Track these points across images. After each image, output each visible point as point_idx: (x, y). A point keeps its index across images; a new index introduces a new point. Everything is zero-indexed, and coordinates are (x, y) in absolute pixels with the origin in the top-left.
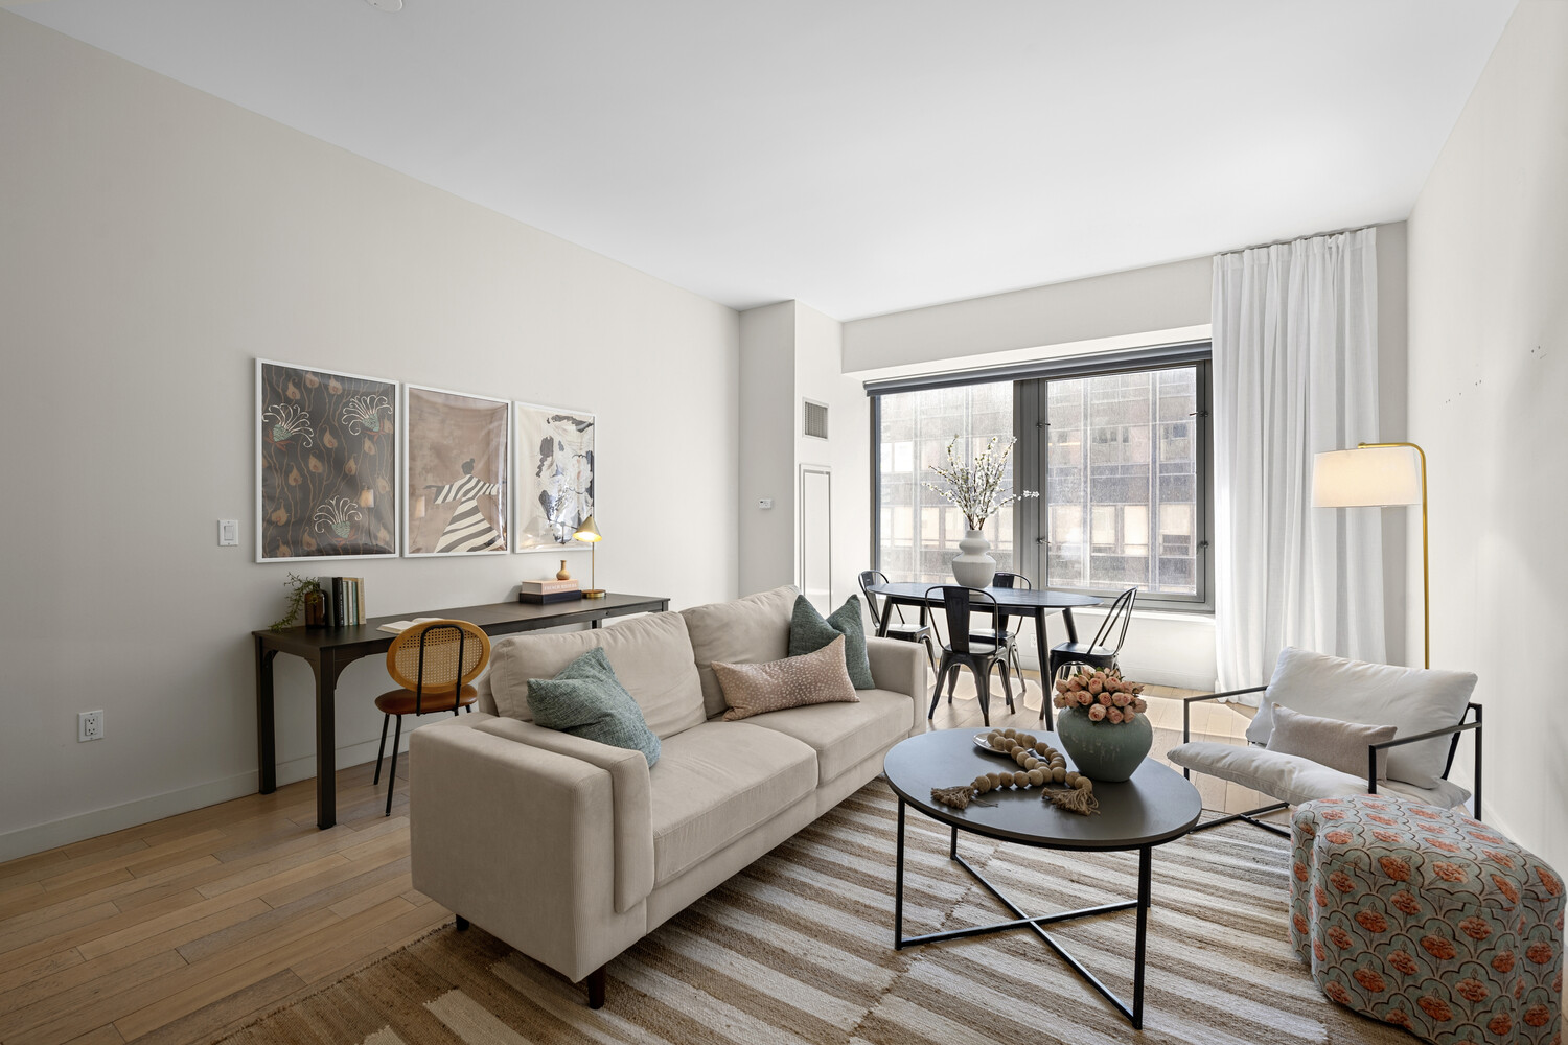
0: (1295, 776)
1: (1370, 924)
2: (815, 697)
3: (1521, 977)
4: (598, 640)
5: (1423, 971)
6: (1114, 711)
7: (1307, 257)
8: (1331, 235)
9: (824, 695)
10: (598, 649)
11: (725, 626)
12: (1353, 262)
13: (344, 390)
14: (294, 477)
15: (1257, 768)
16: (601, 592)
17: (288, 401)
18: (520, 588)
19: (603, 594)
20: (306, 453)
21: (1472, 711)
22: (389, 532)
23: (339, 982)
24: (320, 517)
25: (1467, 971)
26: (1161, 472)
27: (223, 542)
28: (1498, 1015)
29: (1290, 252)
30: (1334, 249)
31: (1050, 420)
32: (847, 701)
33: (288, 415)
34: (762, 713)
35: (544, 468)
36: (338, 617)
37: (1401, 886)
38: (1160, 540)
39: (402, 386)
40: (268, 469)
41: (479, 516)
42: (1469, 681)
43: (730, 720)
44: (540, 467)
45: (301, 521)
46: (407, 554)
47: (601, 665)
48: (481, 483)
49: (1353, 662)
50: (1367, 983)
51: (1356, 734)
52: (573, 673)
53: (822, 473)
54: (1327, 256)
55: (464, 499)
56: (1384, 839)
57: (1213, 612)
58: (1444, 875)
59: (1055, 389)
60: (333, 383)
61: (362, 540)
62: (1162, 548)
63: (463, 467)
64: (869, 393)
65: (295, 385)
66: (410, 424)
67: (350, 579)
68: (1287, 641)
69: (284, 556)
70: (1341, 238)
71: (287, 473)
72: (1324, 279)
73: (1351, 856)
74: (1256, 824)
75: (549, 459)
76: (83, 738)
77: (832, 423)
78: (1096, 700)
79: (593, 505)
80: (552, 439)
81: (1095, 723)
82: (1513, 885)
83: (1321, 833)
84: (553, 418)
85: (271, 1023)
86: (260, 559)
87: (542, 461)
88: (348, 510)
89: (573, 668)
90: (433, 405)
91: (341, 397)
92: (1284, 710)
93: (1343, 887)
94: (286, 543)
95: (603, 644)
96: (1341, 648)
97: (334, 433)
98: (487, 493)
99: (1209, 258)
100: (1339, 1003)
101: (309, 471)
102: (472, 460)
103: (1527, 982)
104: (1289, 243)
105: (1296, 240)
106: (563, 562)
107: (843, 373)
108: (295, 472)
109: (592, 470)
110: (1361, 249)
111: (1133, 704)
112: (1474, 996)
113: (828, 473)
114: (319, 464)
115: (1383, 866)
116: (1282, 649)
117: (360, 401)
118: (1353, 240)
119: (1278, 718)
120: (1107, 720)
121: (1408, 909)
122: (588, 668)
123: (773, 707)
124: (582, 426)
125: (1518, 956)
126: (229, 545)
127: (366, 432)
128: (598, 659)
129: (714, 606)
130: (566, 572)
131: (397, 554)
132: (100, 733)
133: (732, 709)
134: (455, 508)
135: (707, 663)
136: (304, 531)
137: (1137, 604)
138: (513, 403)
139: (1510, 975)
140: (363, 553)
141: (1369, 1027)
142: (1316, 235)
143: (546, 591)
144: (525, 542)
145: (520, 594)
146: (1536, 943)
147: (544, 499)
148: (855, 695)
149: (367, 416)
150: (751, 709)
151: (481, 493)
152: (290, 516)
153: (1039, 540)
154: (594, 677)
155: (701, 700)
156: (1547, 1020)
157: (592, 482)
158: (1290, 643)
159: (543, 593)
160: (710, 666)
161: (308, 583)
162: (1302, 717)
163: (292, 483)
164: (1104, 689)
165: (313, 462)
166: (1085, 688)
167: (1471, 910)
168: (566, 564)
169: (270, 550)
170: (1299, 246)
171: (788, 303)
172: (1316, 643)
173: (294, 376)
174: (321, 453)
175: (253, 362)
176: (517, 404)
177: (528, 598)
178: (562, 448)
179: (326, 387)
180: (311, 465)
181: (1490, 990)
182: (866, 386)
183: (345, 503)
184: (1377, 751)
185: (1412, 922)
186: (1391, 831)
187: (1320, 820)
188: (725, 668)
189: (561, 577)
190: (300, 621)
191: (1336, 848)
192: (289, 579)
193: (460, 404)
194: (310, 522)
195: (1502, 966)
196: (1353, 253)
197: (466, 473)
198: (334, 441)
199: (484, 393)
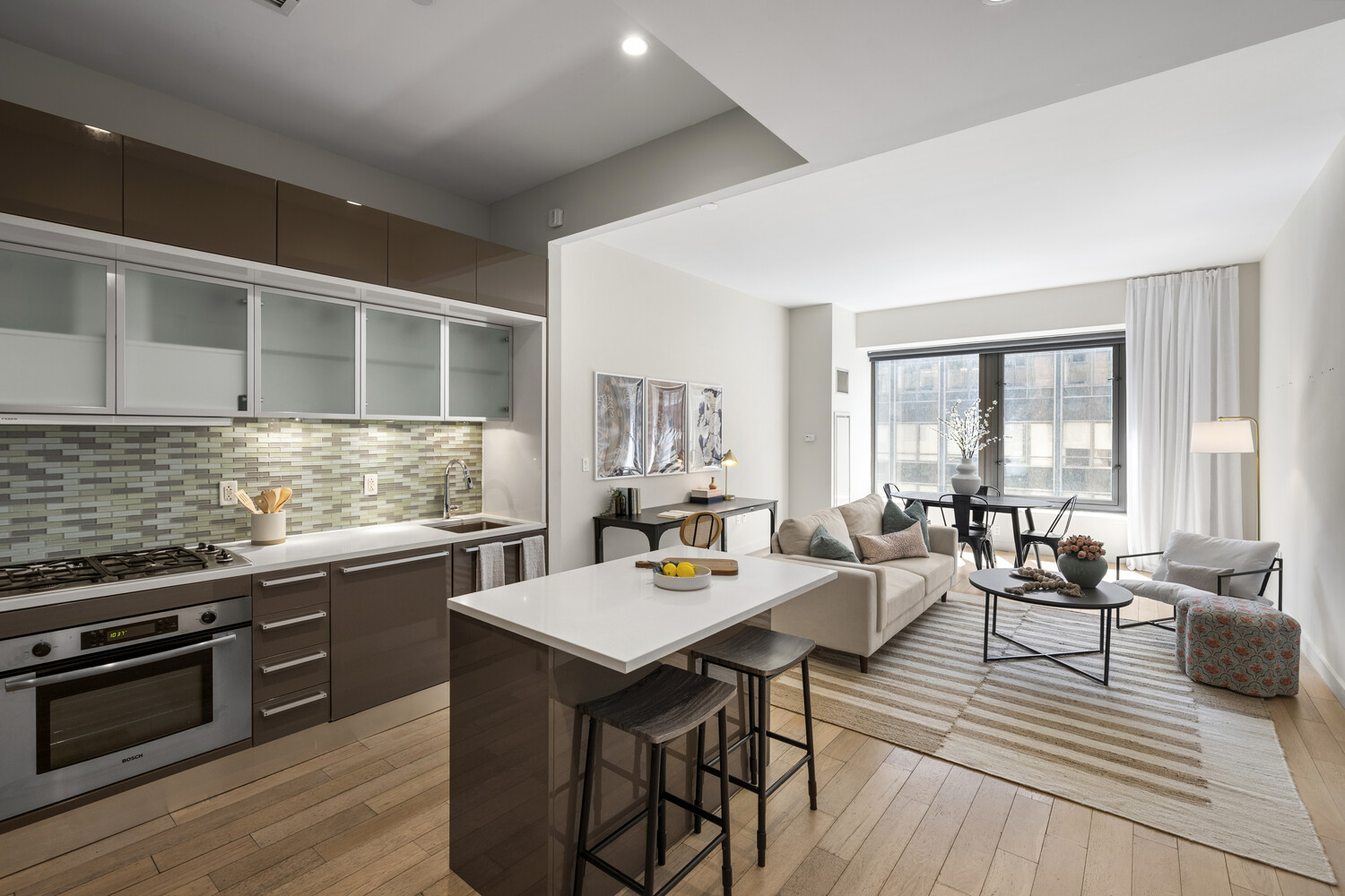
0: (1179, 592)
1: (1212, 644)
2: (910, 553)
3: (1278, 663)
5: (1235, 661)
6: (1090, 554)
7: (1192, 283)
8: (1208, 269)
9: (915, 552)
11: (859, 516)
12: (1223, 287)
15: (1158, 590)
17: (606, 393)
18: (690, 494)
19: (734, 497)
21: (1277, 562)
25: (1254, 660)
26: (1064, 395)
27: (584, 470)
28: (1267, 678)
29: (1180, 279)
30: (1210, 279)
31: (1006, 381)
32: (924, 557)
33: (607, 400)
34: (884, 561)
35: (700, 423)
36: (631, 509)
37: (1226, 627)
38: (1063, 453)
39: (645, 380)
41: (674, 452)
42: (1275, 547)
46: (647, 475)
48: (675, 432)
49: (1222, 537)
50: (1211, 670)
51: (1213, 573)
53: (844, 417)
54: (1206, 283)
55: (668, 442)
56: (1219, 609)
57: (1125, 512)
58: (1245, 621)
59: (1009, 359)
60: (620, 380)
62: (1064, 460)
64: (871, 359)
65: (608, 384)
67: (634, 488)
68: (1177, 526)
69: (604, 476)
70: (1215, 272)
72: (1203, 297)
73: (1204, 616)
74: (1157, 625)
75: (703, 417)
77: (852, 382)
78: (1081, 549)
79: (721, 442)
80: (704, 404)
81: (1081, 560)
82: (1275, 624)
83: (1190, 611)
84: (703, 392)
86: (597, 478)
87: (700, 417)
91: (624, 388)
92: (1174, 563)
93: (1200, 630)
94: (605, 470)
96: (1213, 532)
97: (621, 408)
98: (677, 438)
99: (1125, 280)
100: (1198, 681)
103: (1282, 666)
104: (1179, 273)
105: (1184, 272)
106: (712, 478)
107: (857, 347)
109: (721, 420)
110: (1229, 279)
111: (1099, 551)
112: (1257, 670)
113: (848, 417)
114: (616, 426)
115: (1218, 619)
116: (1173, 531)
117: (629, 389)
118: (1223, 273)
119: (1170, 567)
120: (1086, 559)
121: (1229, 637)
123: (890, 558)
124: (716, 394)
125: (1277, 654)
130: (715, 484)
131: (643, 475)
133: (869, 558)
134: (665, 448)
135: (853, 534)
137: (1077, 506)
138: (688, 384)
139: (1273, 661)
141: (1213, 689)
142: (1199, 270)
143: (705, 496)
144: (693, 465)
145: (692, 497)
146: (1286, 650)
147: (700, 440)
148: (928, 554)
149: (633, 398)
150: (880, 558)
151: (675, 438)
152: (606, 455)
153: (997, 462)
156: (1291, 683)
157: (721, 428)
158: (1178, 528)
159: (708, 497)
160: (855, 536)
161: (616, 491)
162: (1183, 566)
164: (1084, 544)
165: (613, 423)
166: (1075, 544)
167: (1256, 634)
168: (714, 480)
169: (600, 474)
170: (1186, 276)
171: (828, 305)
172: (1196, 528)
173: (607, 379)
174: (616, 420)
177: (696, 500)
178: (708, 409)
179: (618, 382)
181: (1264, 667)
182: (869, 355)
183: (625, 447)
184: (1222, 579)
185: (1231, 642)
186: (1223, 606)
187: (1191, 604)
188: (863, 537)
189: (712, 487)
190: (613, 511)
191: (1197, 613)
192: (609, 489)
193: (667, 387)
194: (613, 458)
195: (1269, 657)
196: (1223, 280)
197: (669, 428)
198: (621, 413)
199: (674, 379)
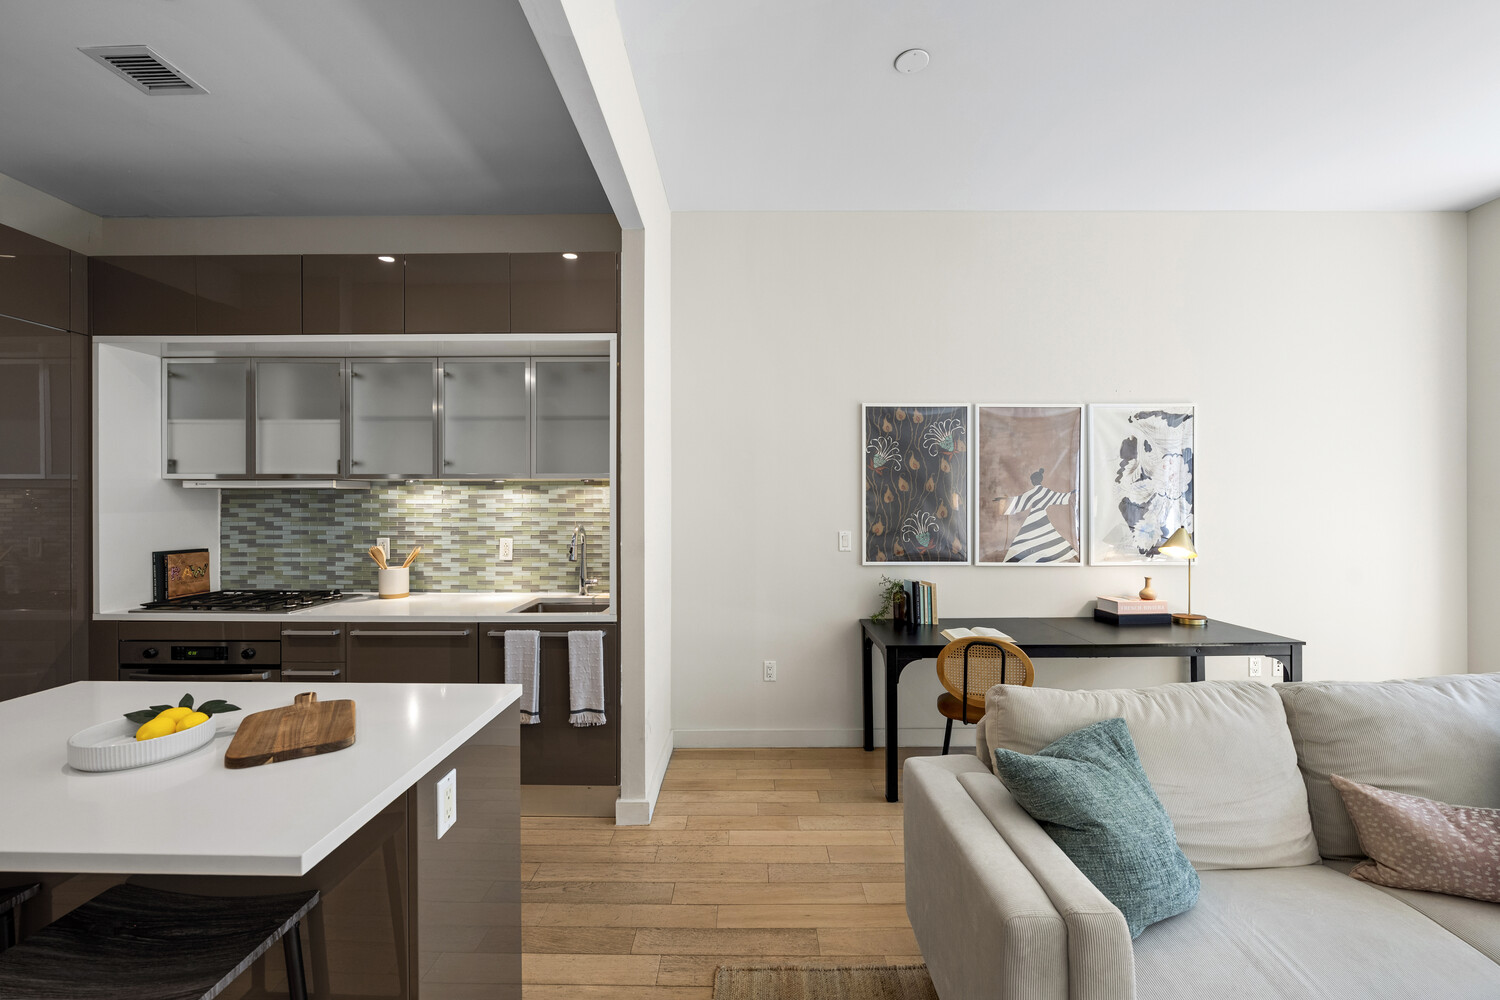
4: (1121, 709)
10: (1118, 722)
11: (1365, 723)
13: (924, 416)
14: (888, 496)
16: (1200, 618)
17: (884, 434)
18: (1096, 603)
19: (1203, 622)
20: (897, 475)
22: (961, 542)
23: (839, 970)
24: (906, 529)
27: (842, 549)
33: (884, 446)
34: (1443, 894)
35: (1125, 473)
36: (917, 617)
39: (974, 407)
40: (870, 491)
41: (1049, 527)
43: (1366, 880)
44: (1120, 473)
45: (893, 532)
46: (978, 563)
47: (1116, 744)
48: (1051, 493)
52: (1069, 748)
55: (1032, 510)
60: (916, 413)
61: (939, 549)
63: (1031, 478)
65: (890, 421)
66: (980, 442)
67: (926, 583)
69: (881, 560)
71: (884, 492)
75: (1132, 462)
76: (766, 679)
79: (1192, 512)
80: (1135, 439)
84: (1135, 417)
85: (784, 975)
86: (865, 563)
88: (928, 522)
89: (1071, 744)
90: (1001, 420)
91: (922, 424)
94: (882, 550)
95: (1127, 715)
97: (918, 458)
98: (1058, 503)
101: (899, 490)
102: (1042, 471)
106: (1147, 579)
108: (888, 491)
109: (1192, 471)
114: (906, 484)
117: (937, 426)
122: (1093, 746)
123: (1470, 892)
124: (1174, 419)
126: (845, 551)
127: (943, 453)
128: (1113, 737)
129: (1344, 685)
130: (1150, 591)
131: (969, 562)
132: (774, 678)
133: (1374, 863)
134: (1024, 519)
135: (1324, 772)
136: (895, 541)
138: (1087, 407)
140: (941, 561)
143: (1121, 611)
144: (1100, 552)
145: (1096, 610)
147: (1125, 505)
149: (944, 439)
151: (1051, 503)
152: (885, 529)
154: (1096, 761)
155: (1306, 829)
157: (1191, 485)
159: (1119, 613)
160: (1328, 778)
161: (895, 585)
163: (887, 501)
165: (902, 482)
168: (1151, 582)
169: (872, 557)
173: (888, 413)
174: (907, 474)
175: (861, 406)
176: (1091, 407)
177: (1104, 617)
178: (1148, 448)
179: (911, 416)
180: (900, 486)
183: (926, 516)
188: (1357, 793)
189: (1144, 597)
190: (890, 615)
193: (1030, 415)
194: (899, 534)
197: (1035, 484)
198: (918, 463)
